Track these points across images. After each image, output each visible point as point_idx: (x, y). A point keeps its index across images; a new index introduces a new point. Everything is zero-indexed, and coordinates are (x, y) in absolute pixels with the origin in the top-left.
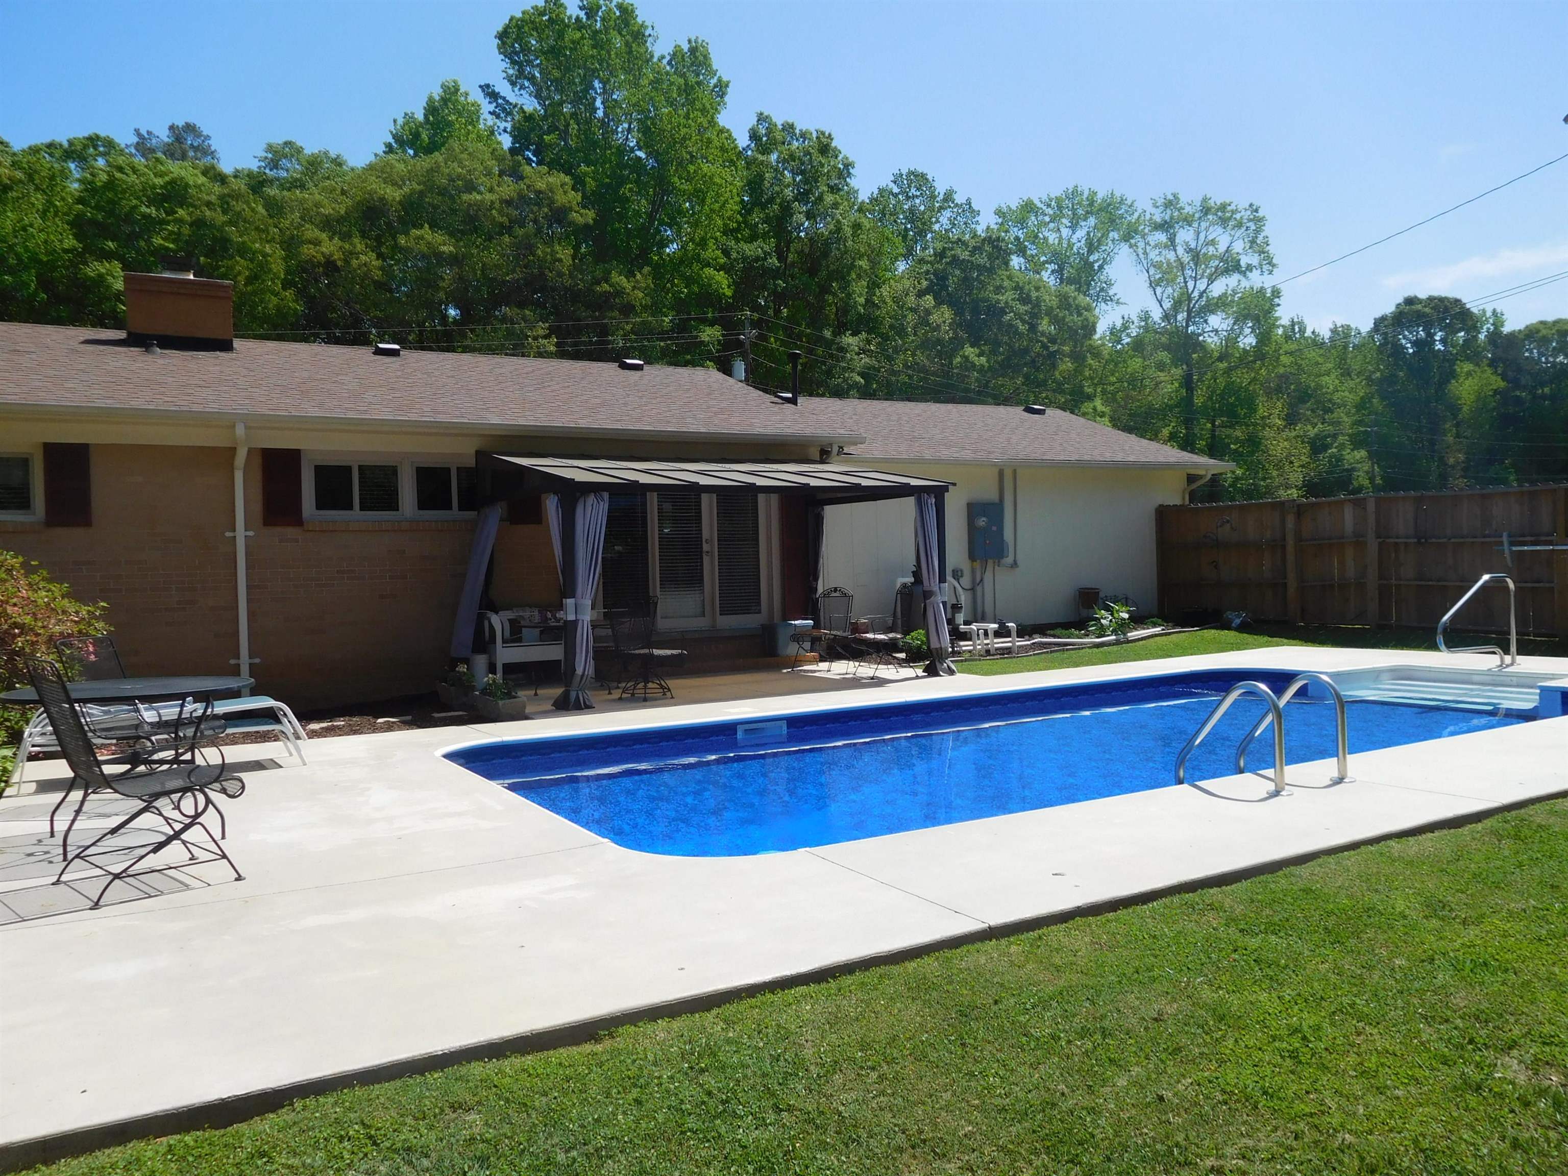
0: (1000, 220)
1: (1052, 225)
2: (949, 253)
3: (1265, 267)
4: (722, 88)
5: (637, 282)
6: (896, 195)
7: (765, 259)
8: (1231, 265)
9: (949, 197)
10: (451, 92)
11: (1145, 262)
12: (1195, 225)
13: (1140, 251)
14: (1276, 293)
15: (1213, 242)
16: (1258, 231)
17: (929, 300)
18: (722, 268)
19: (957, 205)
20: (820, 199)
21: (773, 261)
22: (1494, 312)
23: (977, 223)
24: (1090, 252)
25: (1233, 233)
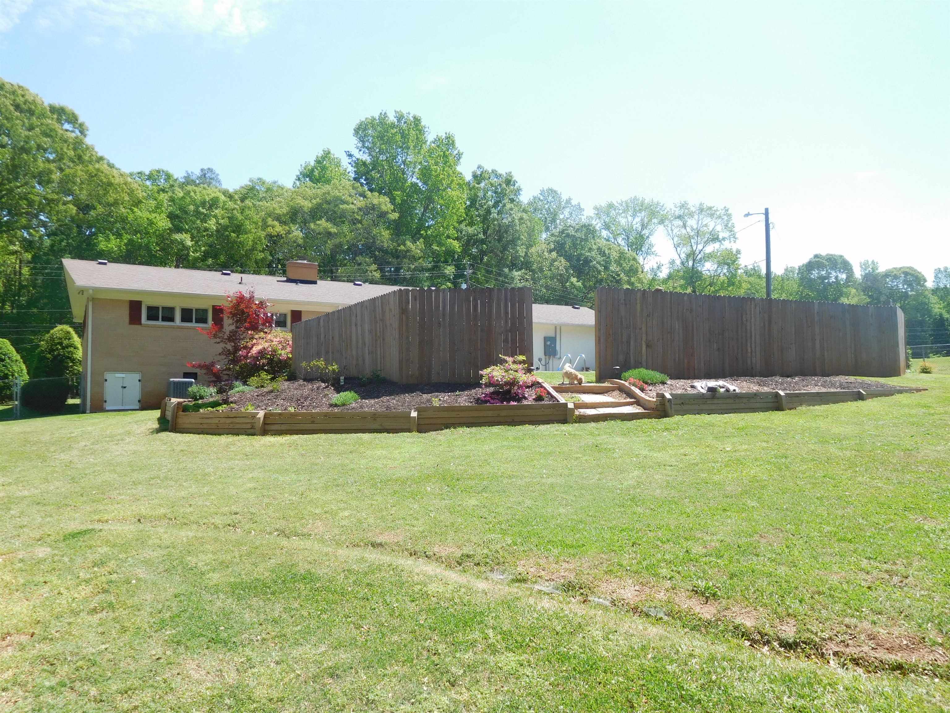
0: (596, 212)
1: (623, 215)
2: (566, 232)
3: (732, 239)
4: (459, 156)
5: (418, 246)
6: (542, 201)
7: (477, 235)
8: (715, 239)
9: (568, 201)
10: (327, 154)
11: (671, 234)
12: (696, 217)
13: (669, 229)
14: (738, 252)
15: (706, 225)
16: (728, 221)
17: (554, 254)
18: (457, 239)
19: (572, 206)
20: (504, 205)
21: (481, 236)
22: (873, 262)
23: (583, 215)
24: (642, 229)
25: (716, 221)
